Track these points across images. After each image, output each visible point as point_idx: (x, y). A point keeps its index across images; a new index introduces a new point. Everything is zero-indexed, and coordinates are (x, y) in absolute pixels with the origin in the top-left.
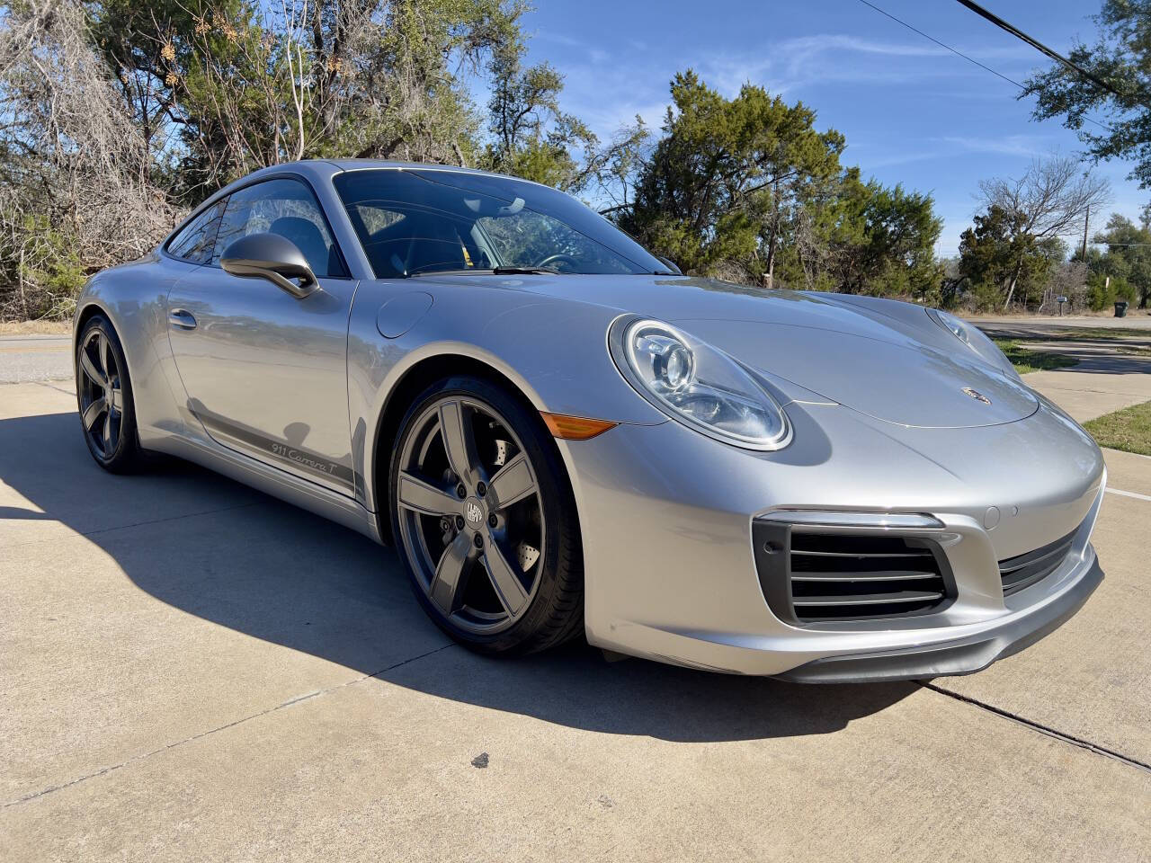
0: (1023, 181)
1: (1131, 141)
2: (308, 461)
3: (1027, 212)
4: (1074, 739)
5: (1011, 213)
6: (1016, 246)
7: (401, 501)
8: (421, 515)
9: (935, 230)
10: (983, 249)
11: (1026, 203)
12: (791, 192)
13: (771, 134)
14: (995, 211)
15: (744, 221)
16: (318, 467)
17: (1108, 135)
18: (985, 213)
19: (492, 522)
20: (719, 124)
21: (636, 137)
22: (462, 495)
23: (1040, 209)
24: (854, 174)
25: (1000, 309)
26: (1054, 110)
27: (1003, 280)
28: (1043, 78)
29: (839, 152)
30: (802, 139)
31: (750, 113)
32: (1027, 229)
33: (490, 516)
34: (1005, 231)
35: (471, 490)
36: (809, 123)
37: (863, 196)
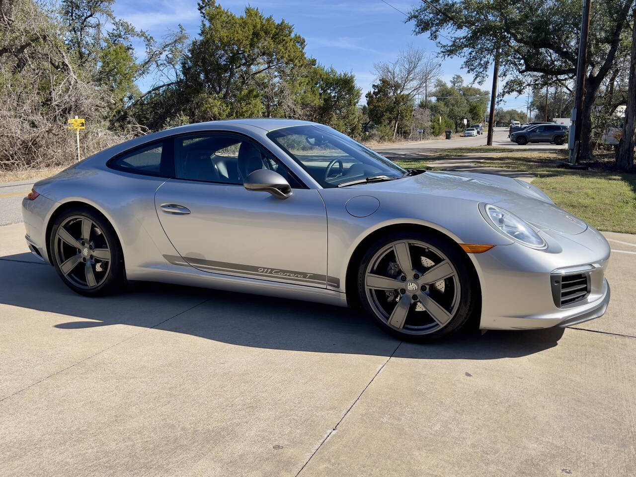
0: (396, 63)
1: (461, 47)
2: (288, 274)
3: (400, 82)
5: (392, 83)
6: (397, 102)
7: (367, 285)
8: (375, 290)
9: (358, 95)
10: (380, 104)
11: (399, 77)
12: (276, 73)
13: (269, 39)
14: (383, 81)
15: (255, 93)
16: (297, 276)
17: (450, 44)
18: (378, 83)
19: (423, 289)
20: (238, 33)
21: (180, 39)
22: (404, 279)
23: (406, 80)
24: (314, 62)
25: (391, 139)
26: (424, 29)
27: (390, 122)
28: (417, 11)
29: (304, 48)
30: (286, 43)
31: (255, 27)
32: (401, 92)
34: (390, 93)
35: (409, 277)
36: (290, 33)
37: (321, 76)
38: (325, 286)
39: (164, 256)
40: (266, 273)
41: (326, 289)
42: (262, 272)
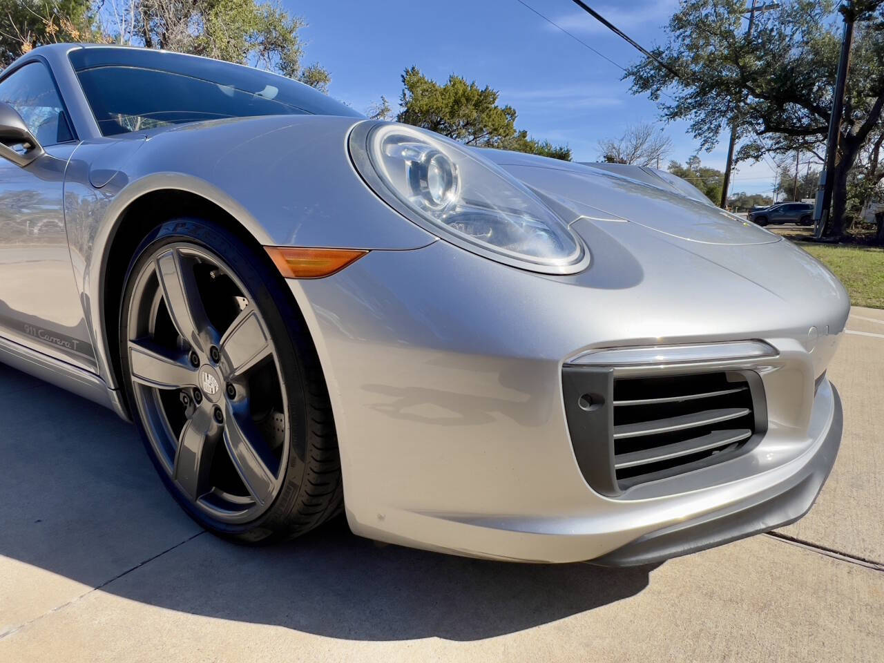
0: (622, 140)
1: (688, 109)
2: (55, 339)
3: (626, 159)
4: (864, 560)
5: (617, 159)
7: (134, 375)
8: (160, 390)
11: (625, 153)
13: (471, 107)
14: (607, 158)
16: (64, 345)
17: (675, 104)
18: (602, 160)
19: (230, 393)
20: (437, 101)
21: (383, 111)
22: (195, 364)
23: (633, 157)
24: (524, 134)
26: (643, 88)
28: (636, 67)
29: (514, 120)
30: (490, 110)
31: (456, 94)
33: (227, 386)
35: (204, 358)
36: (494, 99)
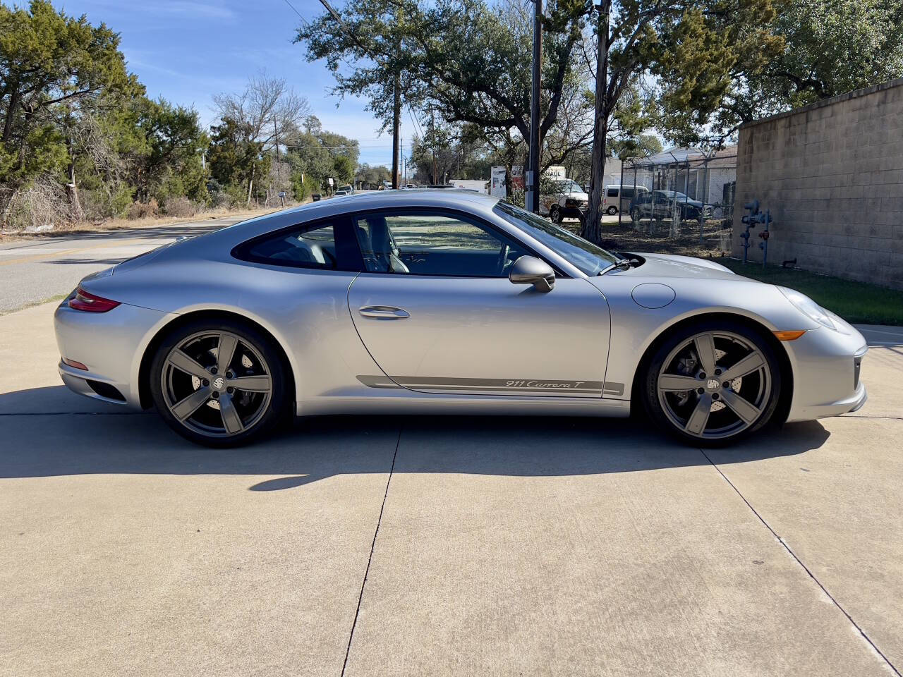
1: (364, 83)
2: (550, 384)
3: (252, 123)
5: (240, 124)
6: (251, 152)
7: (660, 388)
11: (250, 116)
12: (75, 104)
14: (228, 121)
15: (55, 134)
16: (562, 387)
18: (219, 123)
19: (725, 386)
22: (703, 377)
23: (261, 121)
25: (246, 205)
27: (242, 180)
30: (109, 59)
31: (59, 31)
32: (255, 138)
33: (724, 383)
34: (238, 139)
38: (599, 395)
39: (357, 377)
40: (517, 386)
41: (601, 398)
42: (512, 385)
